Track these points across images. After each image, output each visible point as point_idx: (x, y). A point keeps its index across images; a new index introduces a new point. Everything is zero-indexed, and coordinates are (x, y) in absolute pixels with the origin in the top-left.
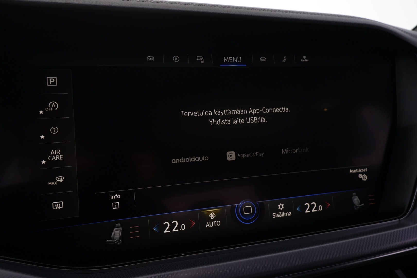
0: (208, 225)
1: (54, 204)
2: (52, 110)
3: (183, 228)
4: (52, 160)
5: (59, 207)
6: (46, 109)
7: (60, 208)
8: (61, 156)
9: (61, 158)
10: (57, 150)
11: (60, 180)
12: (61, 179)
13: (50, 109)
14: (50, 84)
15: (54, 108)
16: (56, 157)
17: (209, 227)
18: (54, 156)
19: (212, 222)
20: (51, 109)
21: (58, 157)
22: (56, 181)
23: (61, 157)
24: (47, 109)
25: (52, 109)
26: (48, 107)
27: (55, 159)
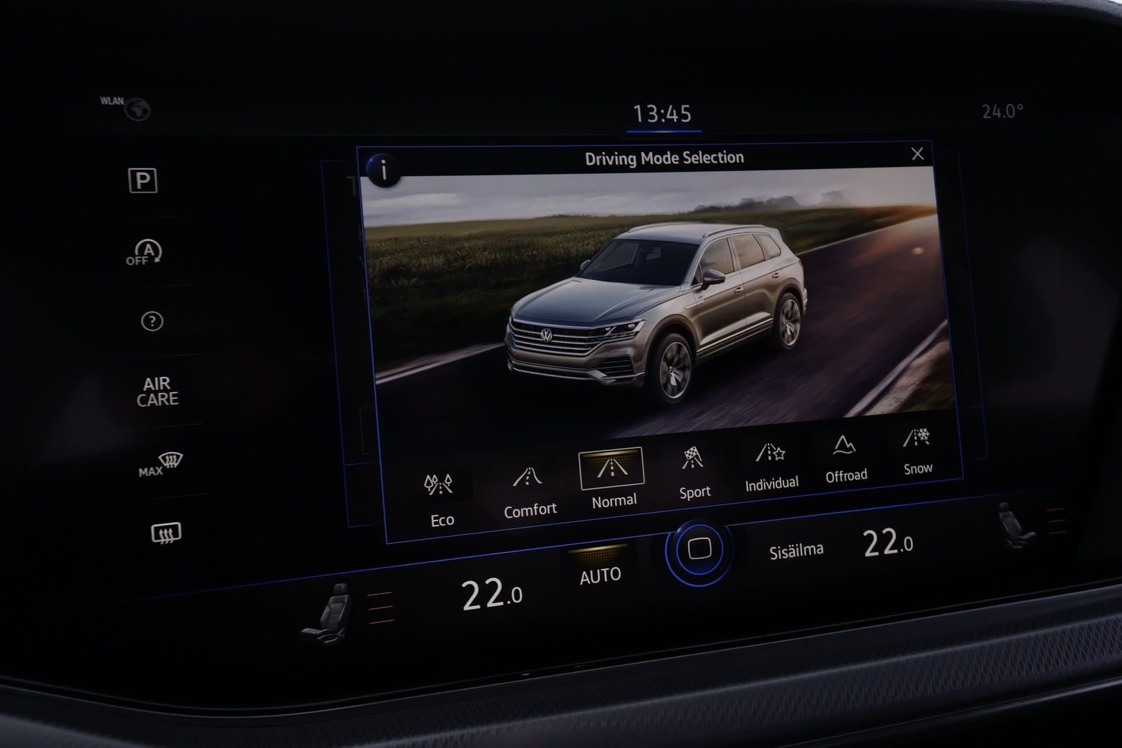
0: (585, 578)
1: (157, 530)
2: (144, 264)
3: (517, 598)
4: (149, 405)
5: (170, 537)
6: (127, 261)
7: (172, 539)
8: (174, 396)
9: (174, 401)
10: (161, 378)
11: (171, 463)
12: (173, 459)
13: (139, 259)
14: (139, 187)
15: (151, 258)
16: (159, 396)
17: (589, 583)
18: (152, 395)
19: (598, 571)
20: (141, 259)
21: (163, 396)
22: (160, 464)
23: (171, 398)
24: (130, 261)
25: (144, 261)
26: (134, 256)
27: (155, 402)
